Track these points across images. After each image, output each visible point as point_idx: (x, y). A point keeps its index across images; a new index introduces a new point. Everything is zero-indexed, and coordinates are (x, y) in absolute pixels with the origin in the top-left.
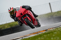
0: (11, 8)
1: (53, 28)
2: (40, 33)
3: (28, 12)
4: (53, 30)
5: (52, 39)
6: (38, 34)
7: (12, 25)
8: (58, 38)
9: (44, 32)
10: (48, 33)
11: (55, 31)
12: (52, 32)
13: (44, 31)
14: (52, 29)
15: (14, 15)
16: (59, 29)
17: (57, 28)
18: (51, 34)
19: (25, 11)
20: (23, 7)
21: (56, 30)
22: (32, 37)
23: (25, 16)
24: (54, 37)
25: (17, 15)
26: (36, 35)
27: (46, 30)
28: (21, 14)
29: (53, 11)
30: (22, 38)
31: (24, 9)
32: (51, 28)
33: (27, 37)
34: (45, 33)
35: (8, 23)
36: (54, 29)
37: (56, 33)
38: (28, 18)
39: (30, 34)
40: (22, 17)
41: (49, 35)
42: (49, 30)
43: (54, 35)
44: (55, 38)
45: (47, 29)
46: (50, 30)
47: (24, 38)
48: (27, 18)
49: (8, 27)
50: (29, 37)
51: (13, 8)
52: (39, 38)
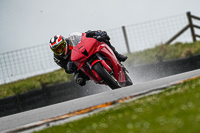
0: (56, 38)
1: (131, 97)
2: (96, 112)
3: (102, 47)
4: (134, 101)
5: (130, 126)
6: (91, 113)
7: (19, 88)
8: (147, 125)
9: (107, 108)
10: (118, 111)
11: (138, 106)
12: (129, 108)
13: (107, 104)
14: (131, 100)
15: (63, 55)
16: (149, 100)
17: (144, 98)
18: (127, 114)
19: (95, 45)
20: (90, 35)
21: (142, 101)
22: (75, 121)
23: (94, 57)
24: (134, 122)
25: (74, 55)
26: (86, 115)
27: (113, 103)
28: (85, 53)
29: (132, 50)
30: (48, 124)
31: (92, 40)
32: (128, 96)
33: (62, 122)
34: (111, 110)
35: (9, 84)
36: (134, 99)
37: (140, 110)
38: (104, 62)
39: (70, 113)
40: (88, 60)
41: (120, 116)
42: (121, 101)
43: (134, 117)
44: (138, 126)
45: (116, 99)
46: (125, 101)
47: (51, 124)
48: (100, 62)
49: (8, 93)
50: (67, 121)
51: (61, 38)
52: (95, 126)
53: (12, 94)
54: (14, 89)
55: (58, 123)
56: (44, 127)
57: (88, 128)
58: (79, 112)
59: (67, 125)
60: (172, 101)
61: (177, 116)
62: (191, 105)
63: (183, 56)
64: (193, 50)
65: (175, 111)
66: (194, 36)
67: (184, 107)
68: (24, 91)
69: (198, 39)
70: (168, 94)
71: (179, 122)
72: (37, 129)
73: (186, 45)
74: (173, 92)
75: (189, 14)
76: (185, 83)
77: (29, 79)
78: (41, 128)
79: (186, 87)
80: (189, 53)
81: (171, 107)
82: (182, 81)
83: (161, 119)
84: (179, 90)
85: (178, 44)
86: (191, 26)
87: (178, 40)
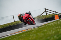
0: (19, 14)
2: (23, 32)
3: (30, 16)
9: (26, 31)
10: (28, 32)
11: (33, 30)
12: (31, 31)
13: (25, 30)
16: (35, 29)
18: (30, 32)
24: (32, 34)
26: (20, 33)
27: (27, 30)
30: (11, 35)
33: (14, 34)
37: (33, 31)
39: (16, 32)
40: (27, 19)
43: (32, 33)
46: (30, 29)
47: (12, 35)
48: (30, 20)
50: (16, 34)
52: (22, 35)
53: (2, 28)
54: (3, 26)
55: (13, 35)
56: (10, 35)
57: (21, 36)
58: (19, 32)
59: (16, 35)
60: (41, 29)
61: (42, 33)
62: (46, 30)
63: (44, 18)
64: (46, 17)
65: (42, 32)
66: (46, 14)
67: (44, 31)
68: (5, 27)
69: (47, 14)
70: (40, 28)
71: (43, 34)
72: (8, 36)
73: (45, 16)
74: (41, 27)
75: (45, 8)
76: (44, 25)
77: (6, 24)
78: (9, 36)
79: (45, 26)
80: (45, 18)
81: (41, 31)
82: (43, 25)
83: (38, 34)
84: (43, 27)
85: (42, 16)
86: (46, 11)
87: (43, 15)
